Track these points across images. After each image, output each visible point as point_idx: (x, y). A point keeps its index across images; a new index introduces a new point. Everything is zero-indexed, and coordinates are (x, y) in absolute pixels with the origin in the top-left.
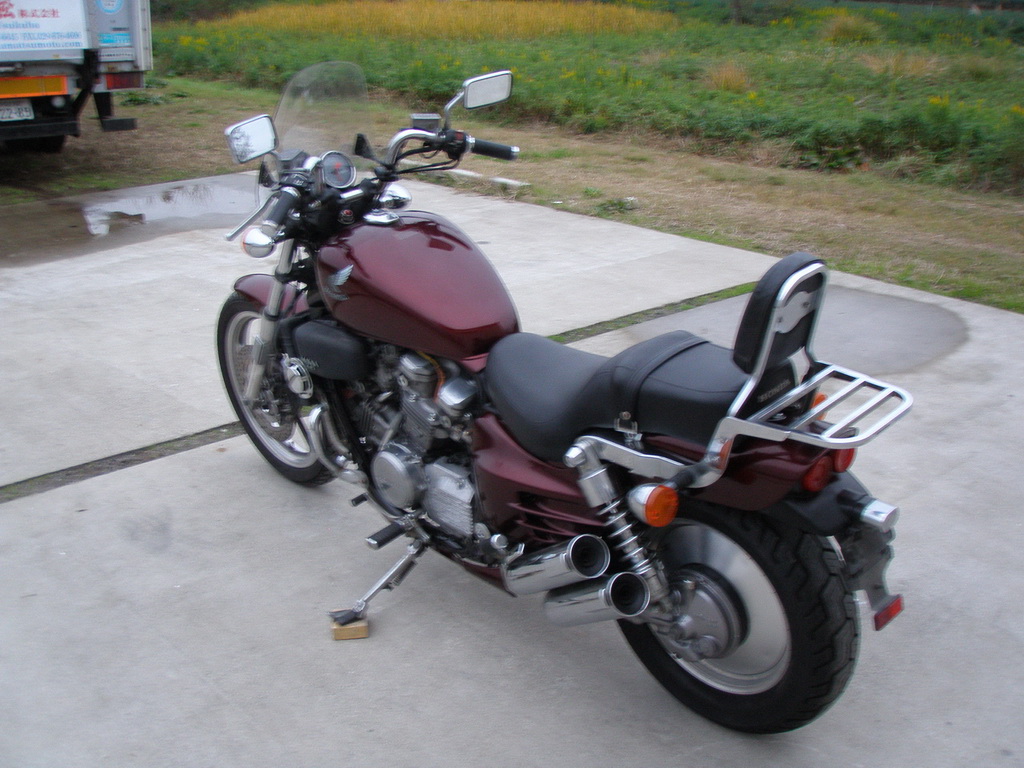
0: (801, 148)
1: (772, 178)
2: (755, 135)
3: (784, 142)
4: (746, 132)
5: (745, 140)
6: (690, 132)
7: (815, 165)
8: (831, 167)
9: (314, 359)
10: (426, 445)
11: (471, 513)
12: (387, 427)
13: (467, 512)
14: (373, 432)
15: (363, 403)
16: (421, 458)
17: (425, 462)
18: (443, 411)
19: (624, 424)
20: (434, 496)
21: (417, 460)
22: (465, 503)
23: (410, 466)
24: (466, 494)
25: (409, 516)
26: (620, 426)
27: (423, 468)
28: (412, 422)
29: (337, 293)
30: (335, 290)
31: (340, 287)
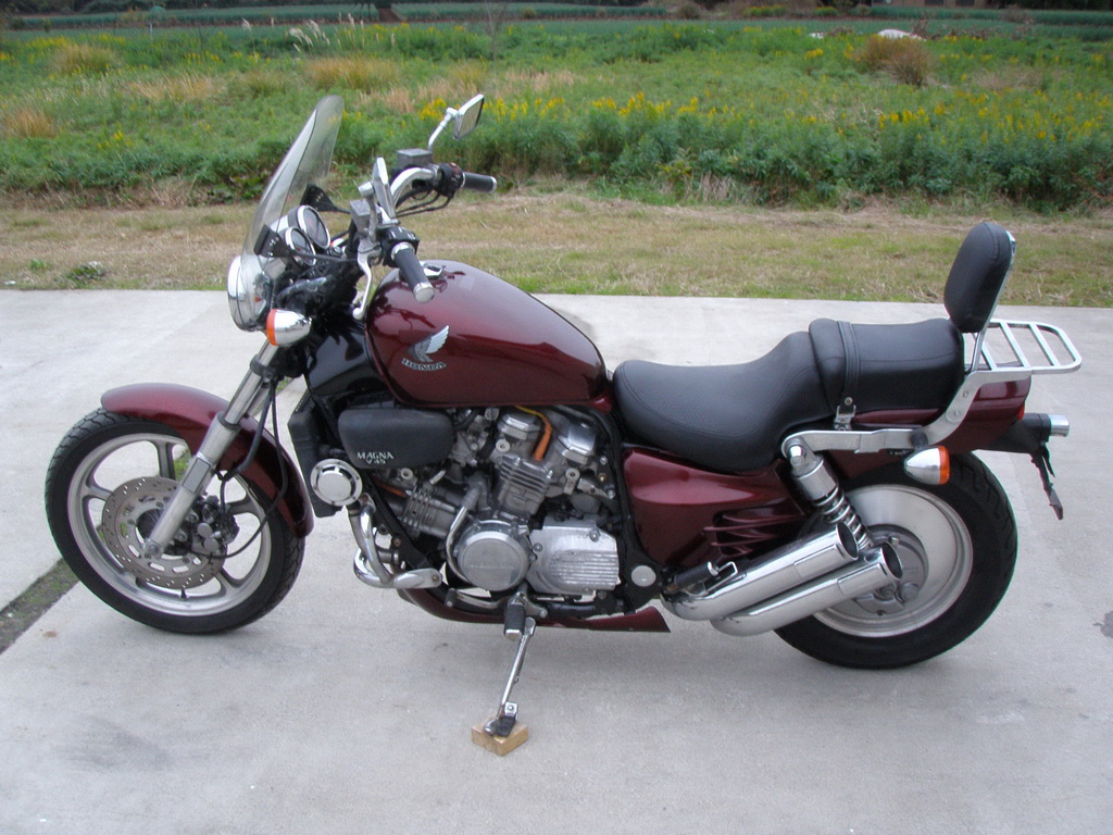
0: (204, 182)
1: (207, 218)
2: (143, 176)
3: (181, 180)
4: (134, 175)
5: (136, 184)
6: (65, 185)
7: (230, 198)
8: (248, 198)
9: (385, 451)
10: (533, 508)
11: (617, 561)
12: (451, 508)
13: (611, 562)
14: (425, 521)
15: (408, 492)
16: (526, 526)
17: (531, 528)
18: (572, 464)
19: (846, 410)
20: (557, 560)
21: (523, 529)
22: (609, 553)
23: (518, 538)
24: (608, 544)
25: (518, 594)
26: (840, 413)
27: (528, 537)
28: (513, 490)
29: (426, 363)
30: (422, 360)
31: (430, 355)
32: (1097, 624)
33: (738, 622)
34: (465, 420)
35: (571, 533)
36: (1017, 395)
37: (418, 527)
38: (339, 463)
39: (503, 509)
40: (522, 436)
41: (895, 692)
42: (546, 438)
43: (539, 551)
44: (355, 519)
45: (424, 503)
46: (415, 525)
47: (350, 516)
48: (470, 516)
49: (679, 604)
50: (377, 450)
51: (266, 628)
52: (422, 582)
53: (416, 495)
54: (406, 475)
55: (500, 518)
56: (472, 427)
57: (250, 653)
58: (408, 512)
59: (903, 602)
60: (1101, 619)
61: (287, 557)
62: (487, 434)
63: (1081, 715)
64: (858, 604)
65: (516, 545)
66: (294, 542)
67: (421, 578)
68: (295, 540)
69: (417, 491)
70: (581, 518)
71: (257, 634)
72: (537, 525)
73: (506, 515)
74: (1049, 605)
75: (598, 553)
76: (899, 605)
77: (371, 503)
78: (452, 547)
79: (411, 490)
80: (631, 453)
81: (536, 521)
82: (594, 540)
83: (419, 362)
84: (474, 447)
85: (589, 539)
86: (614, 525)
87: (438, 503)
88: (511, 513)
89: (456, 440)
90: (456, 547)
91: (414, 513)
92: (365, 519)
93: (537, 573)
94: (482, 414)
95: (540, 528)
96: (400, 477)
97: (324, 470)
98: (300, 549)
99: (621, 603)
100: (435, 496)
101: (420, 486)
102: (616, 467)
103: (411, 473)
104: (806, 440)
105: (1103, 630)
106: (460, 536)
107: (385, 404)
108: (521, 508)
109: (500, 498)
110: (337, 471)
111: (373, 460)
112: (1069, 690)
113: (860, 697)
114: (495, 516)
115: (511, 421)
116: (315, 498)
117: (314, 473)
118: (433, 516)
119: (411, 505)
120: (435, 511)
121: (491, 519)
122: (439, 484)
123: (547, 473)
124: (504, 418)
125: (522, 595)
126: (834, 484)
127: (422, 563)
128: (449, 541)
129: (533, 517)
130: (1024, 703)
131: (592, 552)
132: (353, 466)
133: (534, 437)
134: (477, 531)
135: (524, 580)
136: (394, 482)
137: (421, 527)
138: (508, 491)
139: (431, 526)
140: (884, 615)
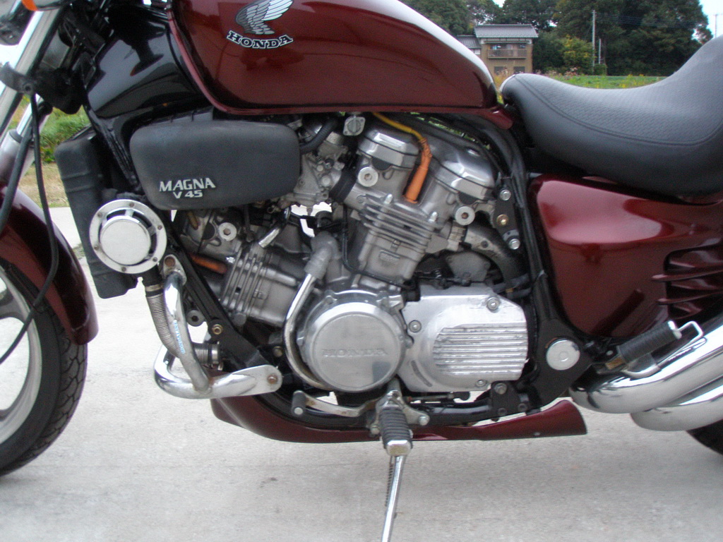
9: (201, 175)
10: (407, 270)
12: (291, 280)
13: (517, 339)
14: (253, 300)
15: (231, 260)
16: (399, 296)
17: (406, 300)
18: (466, 199)
20: (444, 341)
21: (396, 300)
22: (514, 326)
23: (391, 311)
24: (512, 315)
25: (390, 393)
27: (400, 311)
28: (382, 243)
29: (264, 36)
30: (258, 32)
31: (269, 23)
34: (314, 138)
35: (460, 303)
37: (242, 310)
38: (131, 205)
39: (365, 274)
40: (397, 160)
42: (423, 170)
43: (416, 331)
44: (155, 299)
45: (253, 274)
46: (240, 308)
47: (148, 294)
48: (317, 291)
50: (190, 175)
51: (42, 473)
52: (254, 386)
53: (241, 263)
54: (226, 233)
55: (361, 287)
56: (323, 150)
57: (19, 506)
58: (230, 289)
61: (64, 371)
62: (342, 166)
65: (389, 321)
66: (72, 353)
67: (252, 381)
68: (73, 346)
69: (242, 257)
70: (469, 284)
71: (31, 481)
72: (412, 294)
73: (368, 283)
75: (501, 327)
77: (179, 270)
78: (294, 335)
79: (234, 256)
80: (540, 185)
81: (411, 290)
82: (493, 310)
83: (254, 36)
84: (326, 182)
85: (485, 309)
86: (515, 290)
87: (271, 273)
88: (377, 278)
89: (301, 172)
90: (300, 333)
91: (238, 290)
92: (172, 295)
93: (414, 363)
94: (339, 129)
95: (417, 299)
96: (218, 239)
97: (109, 217)
98: (82, 362)
99: (525, 398)
100: (267, 265)
101: (246, 248)
102: (522, 203)
103: (233, 231)
106: (304, 317)
107: (198, 117)
108: (389, 272)
109: (362, 257)
110: (128, 217)
111: (185, 192)
114: (354, 285)
115: (379, 137)
116: (96, 265)
117: (95, 223)
118: (265, 293)
119: (234, 280)
120: (267, 285)
121: (350, 288)
122: (270, 249)
123: (429, 216)
124: (370, 134)
125: (395, 395)
127: (253, 359)
128: (289, 328)
129: (407, 282)
131: (492, 327)
132: (152, 207)
133: (410, 163)
134: (331, 305)
135: (396, 377)
136: (209, 248)
137: (248, 311)
138: (374, 246)
139: (262, 308)
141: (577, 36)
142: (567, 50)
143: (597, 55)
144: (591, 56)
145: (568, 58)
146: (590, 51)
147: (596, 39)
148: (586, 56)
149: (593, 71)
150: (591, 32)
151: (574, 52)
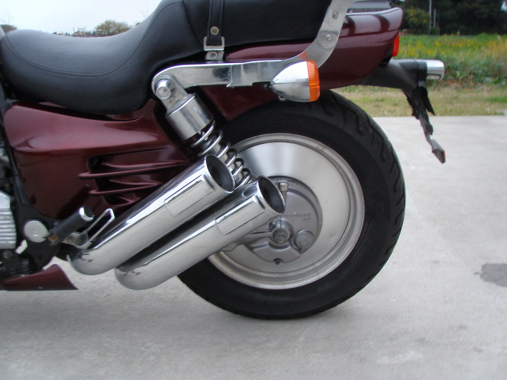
11: (12, 218)
13: (6, 219)
19: (214, 42)
22: (3, 210)
26: (208, 45)
32: (476, 273)
33: (138, 274)
36: (390, 29)
41: (302, 339)
49: (80, 260)
59: (300, 250)
60: (479, 270)
63: (475, 349)
64: (254, 253)
74: (437, 262)
76: (296, 253)
104: (176, 75)
105: (482, 276)
112: (462, 327)
113: (268, 345)
126: (208, 121)
130: (422, 341)
140: (281, 264)
141: (419, 8)
142: (411, 17)
143: (433, 20)
144: (428, 21)
145: (412, 23)
146: (427, 18)
147: (433, 9)
148: (425, 21)
149: (430, 32)
150: (428, 4)
151: (416, 19)
